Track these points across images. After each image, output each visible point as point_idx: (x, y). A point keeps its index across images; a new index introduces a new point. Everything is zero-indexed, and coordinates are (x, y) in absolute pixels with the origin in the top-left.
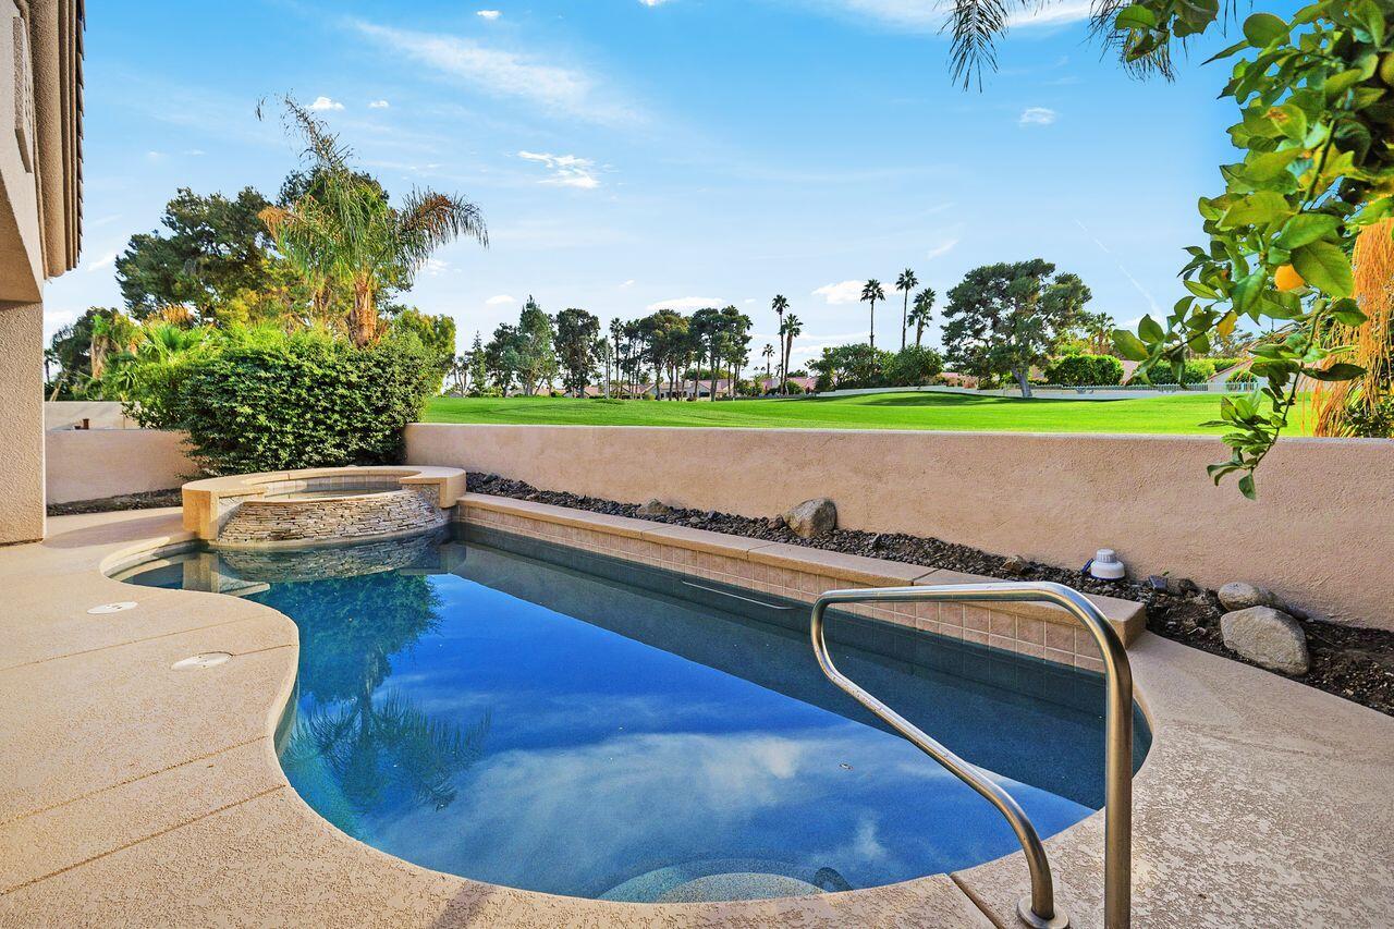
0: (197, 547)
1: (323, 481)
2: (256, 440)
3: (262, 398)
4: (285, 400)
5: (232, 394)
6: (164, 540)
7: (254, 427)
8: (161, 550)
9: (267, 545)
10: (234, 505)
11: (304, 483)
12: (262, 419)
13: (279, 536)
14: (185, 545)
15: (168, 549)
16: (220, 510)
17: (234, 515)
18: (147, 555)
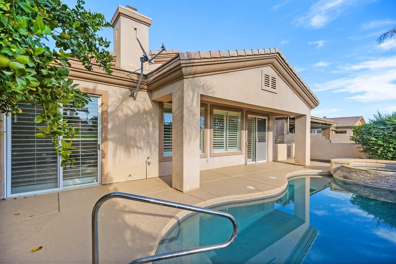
0: (330, 175)
1: (393, 166)
2: (378, 149)
3: (381, 135)
4: (391, 136)
5: (370, 134)
6: (321, 171)
7: (378, 145)
8: (320, 173)
9: (341, 179)
10: (339, 166)
11: (385, 165)
12: (380, 142)
13: (345, 177)
14: (327, 174)
15: (322, 173)
16: (334, 166)
17: (338, 168)
18: (316, 173)
